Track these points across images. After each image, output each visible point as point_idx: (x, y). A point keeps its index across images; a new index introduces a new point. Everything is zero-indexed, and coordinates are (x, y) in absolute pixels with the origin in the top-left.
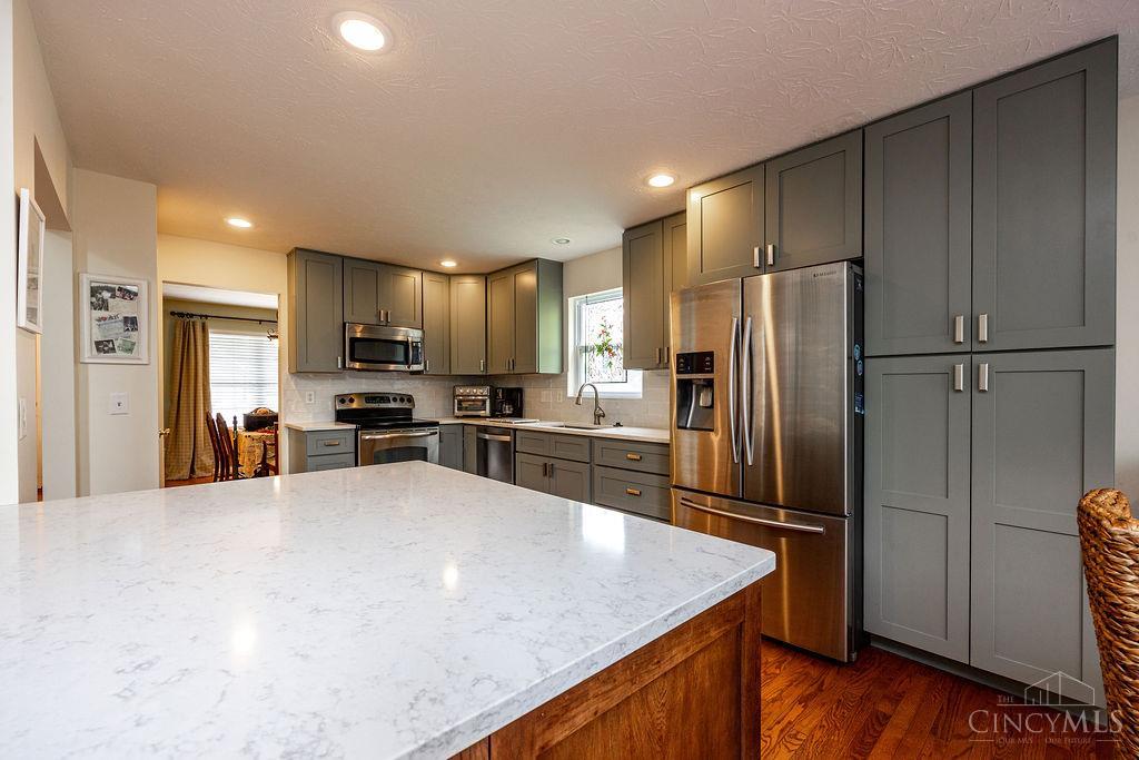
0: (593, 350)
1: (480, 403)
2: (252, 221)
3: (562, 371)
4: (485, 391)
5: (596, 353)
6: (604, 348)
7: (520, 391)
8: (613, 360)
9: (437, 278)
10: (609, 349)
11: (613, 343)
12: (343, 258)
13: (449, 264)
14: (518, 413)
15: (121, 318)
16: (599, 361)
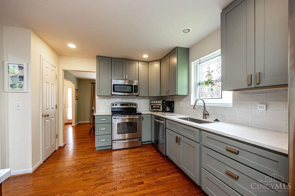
0: (203, 84)
1: (159, 106)
2: (76, 46)
3: (189, 94)
4: (160, 102)
5: (204, 85)
6: (209, 82)
7: (173, 102)
8: (214, 88)
9: (143, 63)
10: (211, 83)
11: (214, 79)
12: (111, 58)
13: (145, 56)
14: (172, 111)
15: (18, 76)
16: (206, 89)
